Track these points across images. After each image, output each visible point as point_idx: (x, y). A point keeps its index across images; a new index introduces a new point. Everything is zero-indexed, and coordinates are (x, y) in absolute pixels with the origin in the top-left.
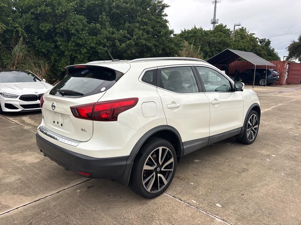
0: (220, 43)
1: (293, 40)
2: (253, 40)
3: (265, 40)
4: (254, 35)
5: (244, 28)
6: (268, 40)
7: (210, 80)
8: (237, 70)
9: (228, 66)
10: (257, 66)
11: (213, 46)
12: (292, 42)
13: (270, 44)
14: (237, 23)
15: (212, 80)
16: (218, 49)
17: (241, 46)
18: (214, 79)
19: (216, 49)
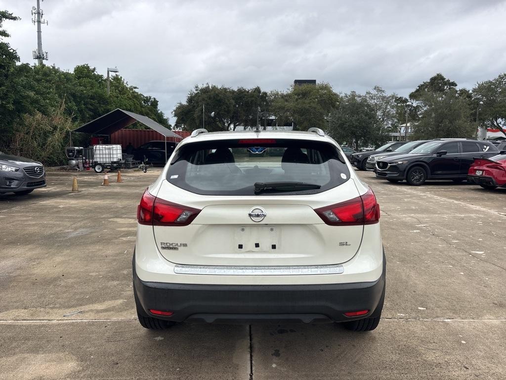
0: (92, 98)
1: (179, 102)
2: (137, 97)
3: (150, 99)
4: (136, 90)
5: (120, 77)
6: (154, 99)
7: (98, 160)
8: (130, 143)
9: (110, 136)
10: (167, 138)
11: (83, 102)
12: (179, 105)
13: (157, 104)
14: (112, 67)
15: (102, 160)
16: (93, 108)
17: (125, 105)
18: (103, 158)
19: (87, 108)
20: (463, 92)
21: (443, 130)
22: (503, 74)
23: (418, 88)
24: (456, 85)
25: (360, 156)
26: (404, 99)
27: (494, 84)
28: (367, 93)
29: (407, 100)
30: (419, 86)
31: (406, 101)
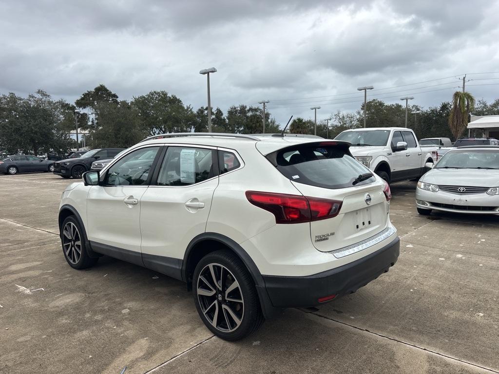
20: (124, 103)
21: (122, 138)
22: (153, 91)
23: (83, 96)
24: (117, 97)
25: (68, 164)
26: (71, 105)
27: (147, 99)
28: (30, 96)
29: (75, 107)
30: (83, 95)
31: (73, 108)
